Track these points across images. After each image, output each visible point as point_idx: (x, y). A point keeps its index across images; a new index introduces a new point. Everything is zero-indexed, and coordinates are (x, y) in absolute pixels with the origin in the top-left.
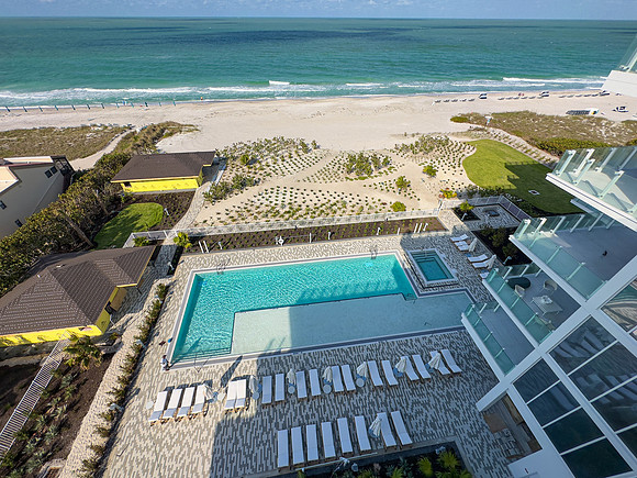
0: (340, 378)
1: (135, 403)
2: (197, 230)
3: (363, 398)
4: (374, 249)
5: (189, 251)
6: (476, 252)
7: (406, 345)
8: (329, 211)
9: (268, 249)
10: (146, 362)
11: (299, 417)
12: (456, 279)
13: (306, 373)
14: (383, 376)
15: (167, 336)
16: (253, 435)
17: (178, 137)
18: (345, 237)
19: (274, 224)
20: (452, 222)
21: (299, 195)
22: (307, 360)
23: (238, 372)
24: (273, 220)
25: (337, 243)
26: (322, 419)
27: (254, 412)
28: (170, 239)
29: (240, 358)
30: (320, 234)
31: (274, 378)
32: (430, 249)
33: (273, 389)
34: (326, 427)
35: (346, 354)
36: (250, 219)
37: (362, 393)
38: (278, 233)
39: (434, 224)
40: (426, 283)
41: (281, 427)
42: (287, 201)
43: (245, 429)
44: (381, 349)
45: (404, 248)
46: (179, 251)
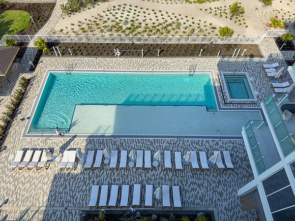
0: (143, 159)
3: (156, 174)
5: (47, 54)
7: (197, 143)
9: (108, 59)
11: (109, 179)
12: (255, 100)
13: (119, 153)
14: (173, 162)
15: (26, 115)
16: (77, 185)
18: (171, 55)
19: (116, 38)
24: (115, 34)
25: (163, 60)
26: (124, 183)
27: (79, 172)
29: (75, 136)
30: (151, 51)
32: (242, 72)
33: (94, 159)
34: (125, 189)
35: (150, 143)
37: (156, 171)
38: (117, 46)
39: (253, 51)
40: (229, 100)
41: (95, 183)
42: (130, 18)
43: (72, 181)
44: (178, 143)
45: (219, 69)
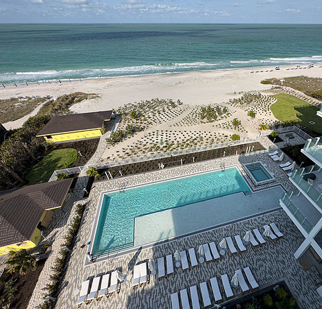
0: (209, 252)
1: (65, 293)
2: (103, 164)
3: (225, 262)
4: (223, 165)
5: (98, 179)
6: (284, 161)
7: (249, 224)
8: (192, 144)
9: (154, 172)
10: (72, 262)
11: (184, 282)
12: (274, 179)
13: (187, 252)
14: (236, 246)
15: (86, 240)
16: (154, 300)
17: (84, 102)
18: (204, 160)
19: (157, 155)
20: (268, 144)
21: (172, 135)
22: (186, 243)
23: (140, 258)
24: (155, 153)
25: (199, 164)
26: (200, 281)
27: (154, 284)
28: (83, 172)
29: (141, 248)
30: (188, 159)
31: (165, 259)
32: (257, 162)
33: (165, 266)
34: (203, 286)
35: (212, 235)
36: (140, 153)
37: (224, 259)
38: (160, 161)
39: (258, 146)
40: (257, 183)
41: (173, 291)
42: (164, 140)
43: (148, 297)
44: (234, 229)
45: (241, 163)
46: (91, 180)
